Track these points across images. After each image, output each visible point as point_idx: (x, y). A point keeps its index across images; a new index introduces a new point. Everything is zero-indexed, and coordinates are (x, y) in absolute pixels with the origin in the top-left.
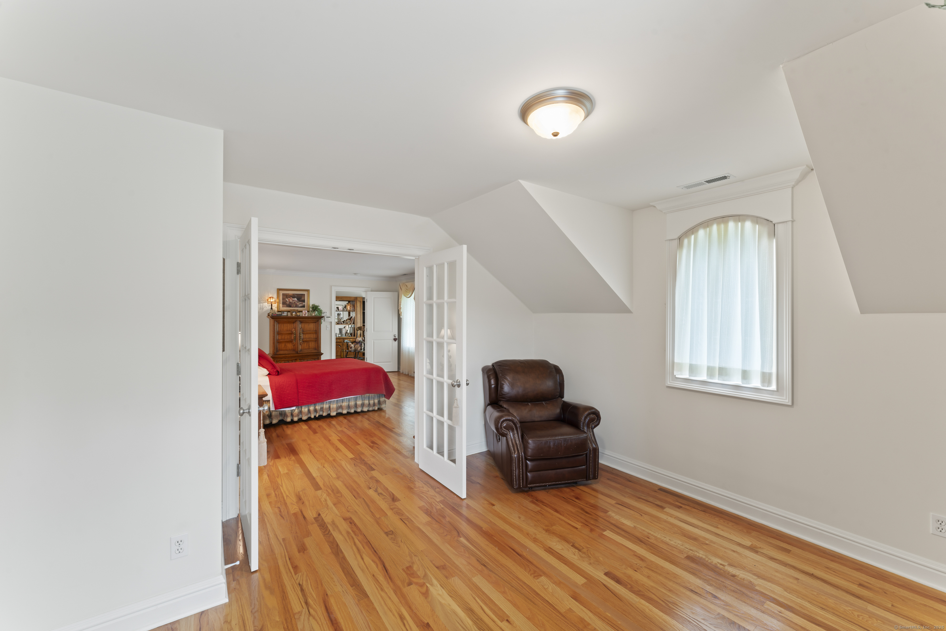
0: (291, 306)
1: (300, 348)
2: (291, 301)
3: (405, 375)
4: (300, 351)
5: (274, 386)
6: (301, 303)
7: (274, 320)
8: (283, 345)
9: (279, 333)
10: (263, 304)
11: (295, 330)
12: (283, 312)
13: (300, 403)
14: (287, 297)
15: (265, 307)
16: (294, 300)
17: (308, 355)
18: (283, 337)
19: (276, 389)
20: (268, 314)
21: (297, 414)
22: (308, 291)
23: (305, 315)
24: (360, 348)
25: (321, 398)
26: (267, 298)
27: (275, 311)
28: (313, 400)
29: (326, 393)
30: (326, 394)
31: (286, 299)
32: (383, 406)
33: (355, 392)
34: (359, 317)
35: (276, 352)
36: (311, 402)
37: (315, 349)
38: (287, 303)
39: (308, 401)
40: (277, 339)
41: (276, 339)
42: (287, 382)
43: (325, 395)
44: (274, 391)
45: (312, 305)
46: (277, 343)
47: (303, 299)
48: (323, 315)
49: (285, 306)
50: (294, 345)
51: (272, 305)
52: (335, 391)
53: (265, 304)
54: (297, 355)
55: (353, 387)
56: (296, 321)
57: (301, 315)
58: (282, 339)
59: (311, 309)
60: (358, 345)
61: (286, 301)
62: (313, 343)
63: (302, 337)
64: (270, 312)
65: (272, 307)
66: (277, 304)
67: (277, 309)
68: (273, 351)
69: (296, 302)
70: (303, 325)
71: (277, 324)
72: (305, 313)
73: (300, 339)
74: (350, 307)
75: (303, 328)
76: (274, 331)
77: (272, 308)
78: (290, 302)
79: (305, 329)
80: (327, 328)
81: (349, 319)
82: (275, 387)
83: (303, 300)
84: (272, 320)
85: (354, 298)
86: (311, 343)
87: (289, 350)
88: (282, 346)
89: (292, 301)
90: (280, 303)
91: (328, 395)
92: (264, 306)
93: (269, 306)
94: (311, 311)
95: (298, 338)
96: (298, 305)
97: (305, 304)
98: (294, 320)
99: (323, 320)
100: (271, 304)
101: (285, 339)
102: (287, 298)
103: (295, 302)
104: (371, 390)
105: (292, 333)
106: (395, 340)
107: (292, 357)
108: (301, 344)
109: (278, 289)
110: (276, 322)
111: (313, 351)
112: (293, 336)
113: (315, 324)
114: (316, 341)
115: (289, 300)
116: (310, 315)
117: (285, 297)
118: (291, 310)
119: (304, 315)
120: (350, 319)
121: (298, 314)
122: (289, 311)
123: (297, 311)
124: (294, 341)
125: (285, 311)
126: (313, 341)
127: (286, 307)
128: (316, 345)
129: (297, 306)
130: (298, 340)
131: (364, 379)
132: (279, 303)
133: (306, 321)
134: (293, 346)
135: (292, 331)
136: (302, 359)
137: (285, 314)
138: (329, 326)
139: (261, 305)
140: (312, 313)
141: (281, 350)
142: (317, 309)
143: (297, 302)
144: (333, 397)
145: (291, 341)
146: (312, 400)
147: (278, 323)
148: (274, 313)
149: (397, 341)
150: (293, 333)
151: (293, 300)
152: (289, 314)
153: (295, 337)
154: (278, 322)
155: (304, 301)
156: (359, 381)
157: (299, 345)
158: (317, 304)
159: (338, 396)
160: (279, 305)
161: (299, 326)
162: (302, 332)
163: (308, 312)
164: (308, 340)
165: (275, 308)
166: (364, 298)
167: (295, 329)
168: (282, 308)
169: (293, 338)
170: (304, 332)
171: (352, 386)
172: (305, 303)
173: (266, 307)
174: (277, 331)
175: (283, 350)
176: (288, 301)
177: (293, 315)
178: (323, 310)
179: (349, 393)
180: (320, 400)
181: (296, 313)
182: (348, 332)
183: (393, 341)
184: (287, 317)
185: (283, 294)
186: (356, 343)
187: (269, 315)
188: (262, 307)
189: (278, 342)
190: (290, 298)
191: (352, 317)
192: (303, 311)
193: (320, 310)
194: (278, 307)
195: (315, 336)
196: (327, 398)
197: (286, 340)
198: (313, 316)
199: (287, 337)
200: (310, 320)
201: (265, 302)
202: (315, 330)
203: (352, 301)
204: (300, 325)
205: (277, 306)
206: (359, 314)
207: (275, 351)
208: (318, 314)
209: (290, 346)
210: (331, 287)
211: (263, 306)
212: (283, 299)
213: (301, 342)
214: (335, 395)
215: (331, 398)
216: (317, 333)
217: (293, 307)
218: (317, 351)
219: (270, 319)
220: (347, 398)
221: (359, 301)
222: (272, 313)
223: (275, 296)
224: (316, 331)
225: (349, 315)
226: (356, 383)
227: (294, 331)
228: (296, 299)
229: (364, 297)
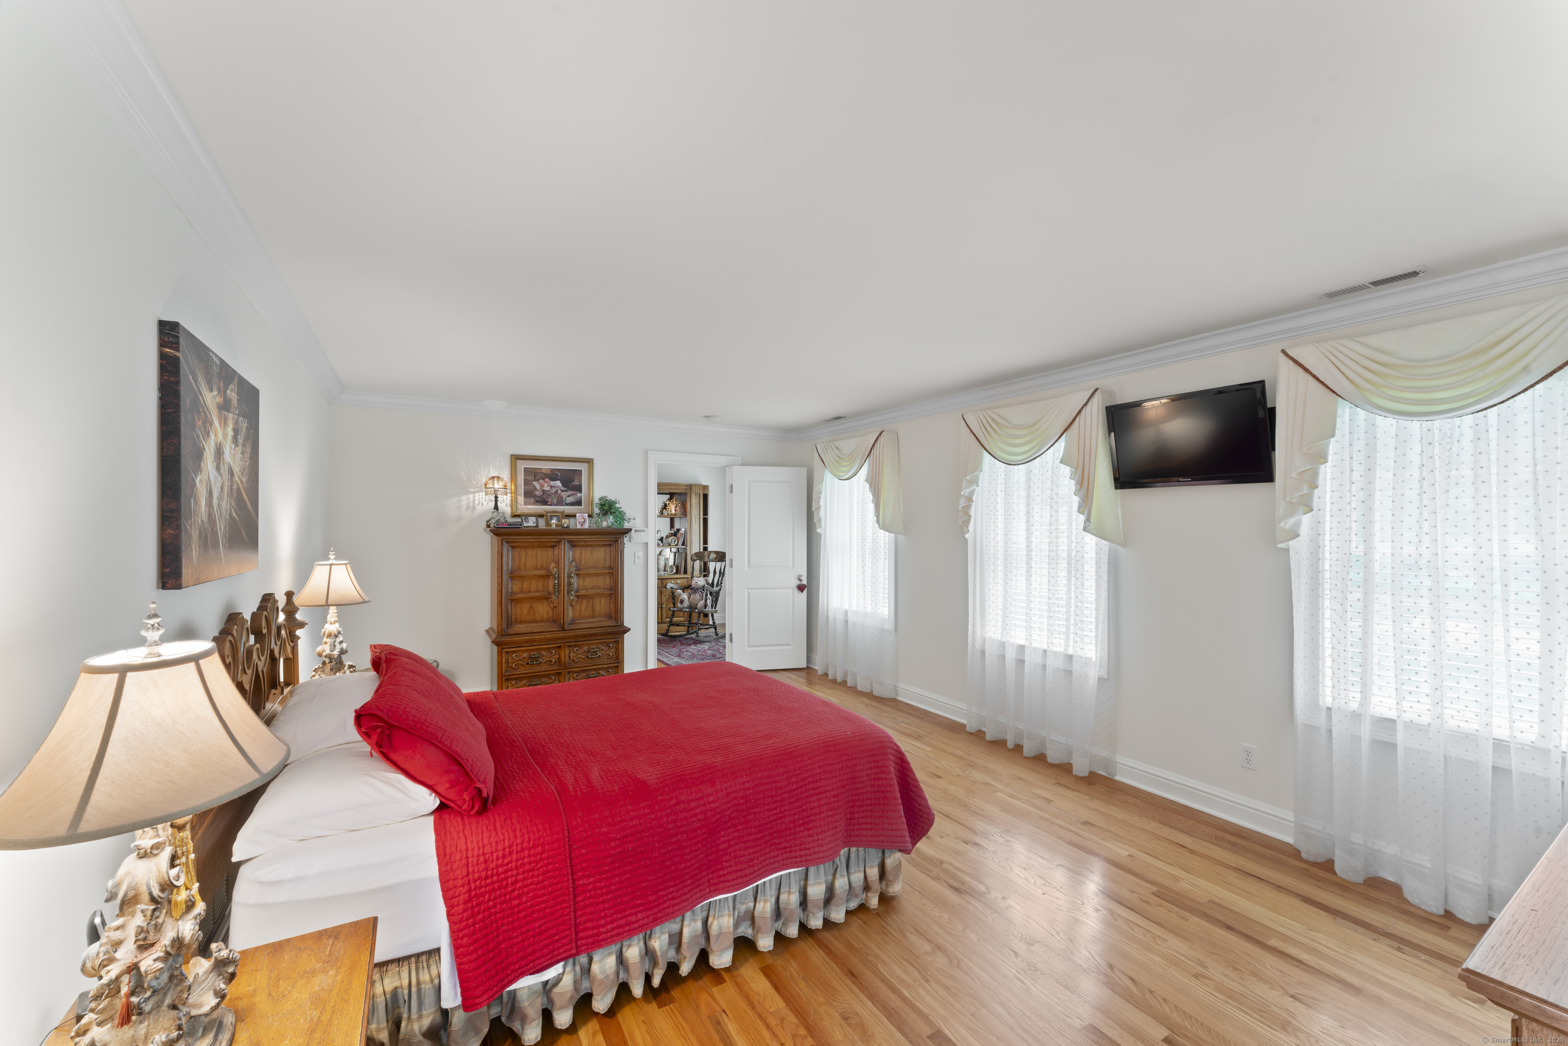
0: (547, 502)
1: (571, 614)
2: (546, 488)
3: (834, 681)
4: (569, 624)
5: (460, 882)
6: (572, 495)
7: (500, 538)
8: (525, 607)
9: (513, 576)
10: (474, 496)
11: (558, 567)
12: (526, 516)
13: (584, 942)
14: (537, 477)
15: (481, 504)
16: (554, 487)
17: (591, 635)
18: (524, 586)
19: (470, 899)
20: (488, 522)
21: (568, 996)
22: (589, 462)
23: (582, 525)
24: (702, 602)
25: (674, 898)
26: (484, 481)
27: (504, 513)
28: (640, 916)
29: (693, 873)
30: (692, 878)
31: (534, 483)
32: (896, 888)
33: (803, 853)
34: (696, 530)
35: (507, 628)
36: (632, 927)
37: (609, 617)
38: (537, 493)
39: (620, 922)
40: (510, 591)
41: (508, 592)
42: (523, 850)
43: (689, 882)
44: (460, 909)
45: (600, 499)
46: (510, 604)
47: (576, 483)
48: (626, 525)
49: (532, 500)
50: (554, 607)
51: (496, 498)
52: (728, 857)
53: (481, 497)
54: (561, 634)
55: (798, 829)
56: (561, 541)
57: (572, 526)
58: (522, 592)
59: (597, 510)
60: (697, 596)
61: (535, 488)
62: (603, 601)
63: (575, 586)
64: (492, 518)
65: (499, 503)
66: (512, 497)
67: (512, 508)
68: (498, 626)
69: (559, 492)
70: (578, 551)
71: (508, 551)
72: (582, 521)
73: (569, 592)
74: (676, 507)
75: (577, 560)
76: (500, 570)
77: (496, 507)
78: (544, 491)
79: (583, 563)
80: (636, 559)
81: (672, 535)
82: (466, 888)
83: (576, 486)
84: (496, 538)
85: (685, 487)
86: (598, 601)
87: (542, 621)
88: (523, 610)
89: (548, 488)
90: (518, 493)
91: (700, 879)
92: (477, 502)
93: (491, 501)
94: (598, 515)
95: (566, 588)
96: (564, 498)
97: (581, 497)
98: (554, 539)
99: (628, 537)
100: (494, 496)
101: (529, 592)
102: (537, 480)
103: (557, 492)
104: (856, 833)
105: (548, 576)
106: (801, 588)
107: (548, 641)
108: (574, 604)
109: (512, 456)
110: (505, 545)
111: (603, 624)
112: (551, 583)
113: (608, 549)
114: (612, 594)
115: (542, 486)
116: (594, 527)
117: (531, 478)
118: (547, 512)
119: (579, 526)
120: (675, 534)
121: (565, 522)
122: (541, 516)
123: (562, 516)
124: (554, 597)
125: (531, 515)
126: (603, 595)
127: (533, 504)
128: (612, 606)
129: (560, 502)
130: (566, 593)
131: (835, 793)
132: (515, 493)
133: (585, 541)
134: (550, 611)
135: (548, 570)
136: (575, 646)
137: (531, 522)
138: (641, 554)
139: (468, 499)
140: (599, 520)
141: (521, 622)
142: (612, 510)
143: (563, 491)
144: (721, 886)
145: (546, 598)
146: (634, 918)
147: (511, 547)
148: (502, 520)
149: (805, 591)
150: (552, 575)
151: (551, 487)
152: (542, 524)
153: (557, 589)
154: (512, 545)
155: (579, 489)
156: (816, 804)
157: (568, 608)
158: (611, 497)
159: (742, 877)
160: (517, 498)
161: (568, 554)
162: (576, 570)
163: (590, 516)
164: (590, 592)
165: (506, 506)
166: (706, 487)
167: (557, 562)
168: (524, 507)
169: (551, 589)
170: (579, 571)
171: (792, 825)
172: (583, 494)
173: (483, 505)
174: (508, 570)
175: (526, 622)
176: (538, 487)
177: (550, 525)
178: (629, 514)
179: (780, 858)
180: (670, 910)
181: (559, 520)
182: (671, 563)
183: (796, 591)
184: (535, 532)
185: (527, 471)
186: (691, 589)
187: (488, 526)
188: (471, 505)
189: (512, 600)
190: (543, 479)
191: (678, 530)
192: (578, 515)
193: (620, 512)
194: (514, 504)
195: (608, 582)
196: (699, 895)
197: (532, 595)
198: (603, 529)
199: (535, 586)
200: (595, 537)
201: (478, 492)
202: (608, 565)
203: (680, 494)
204: (571, 553)
205: (512, 500)
206: (696, 523)
207: (505, 626)
208: (616, 522)
209: (543, 610)
210: (646, 452)
211: (474, 501)
212: (526, 483)
213: (572, 598)
214: (728, 877)
215: (712, 888)
216: (614, 572)
217: (551, 505)
218: (613, 623)
219: (491, 536)
220: (770, 880)
221: (695, 494)
222: (497, 519)
223: (506, 475)
224: (612, 569)
225: (672, 526)
226: (805, 814)
227: (555, 569)
228: (558, 483)
229: (704, 484)
